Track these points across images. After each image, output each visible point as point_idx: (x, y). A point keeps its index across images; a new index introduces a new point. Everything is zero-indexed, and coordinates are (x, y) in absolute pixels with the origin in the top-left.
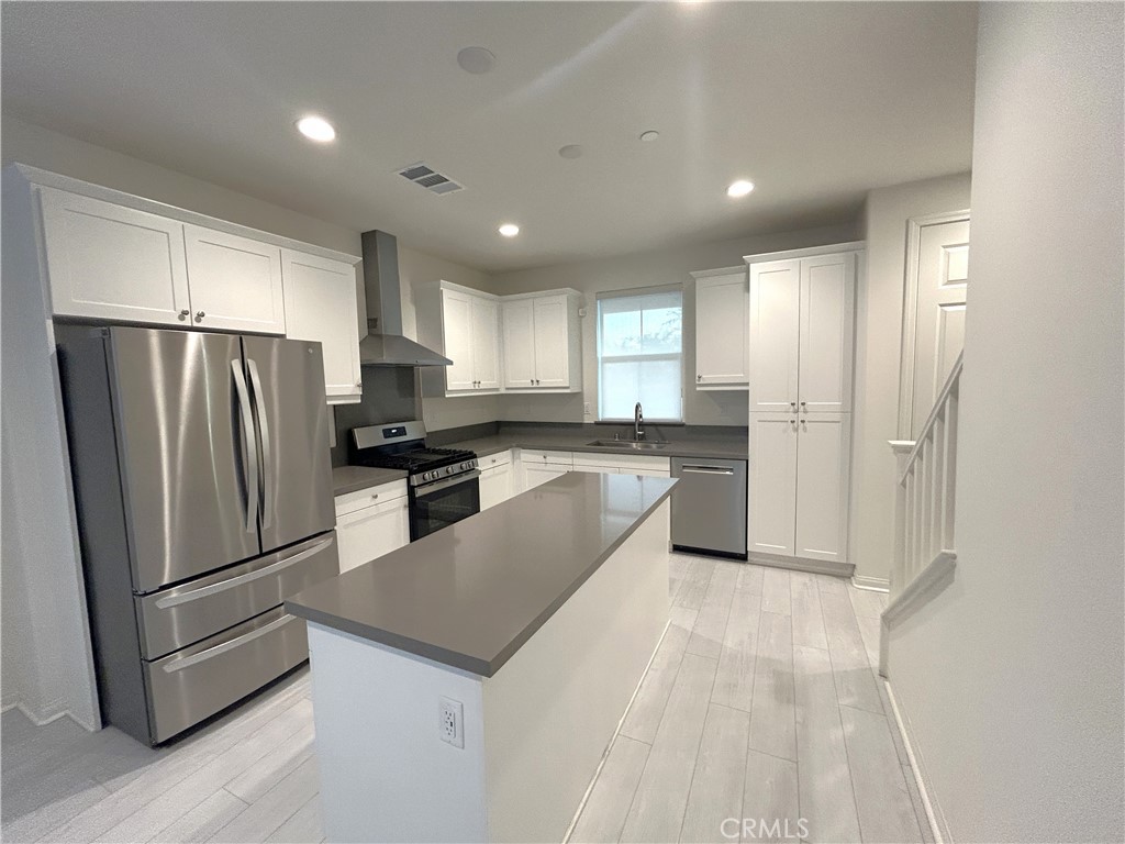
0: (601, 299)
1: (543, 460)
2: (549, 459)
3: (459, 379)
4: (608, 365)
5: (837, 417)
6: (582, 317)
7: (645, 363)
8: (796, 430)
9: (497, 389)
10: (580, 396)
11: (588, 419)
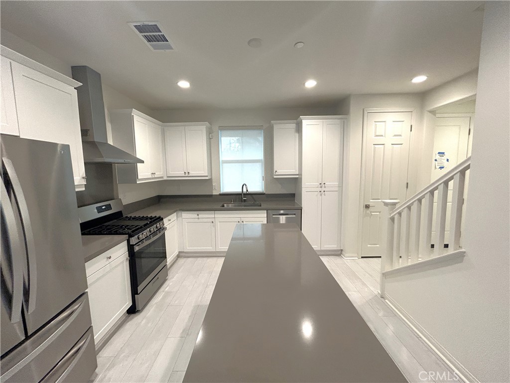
0: (221, 130)
1: (197, 217)
2: (200, 216)
3: (144, 172)
4: (225, 165)
5: (336, 189)
6: (210, 139)
7: (245, 164)
8: (321, 195)
9: (162, 177)
10: (210, 181)
11: (215, 193)
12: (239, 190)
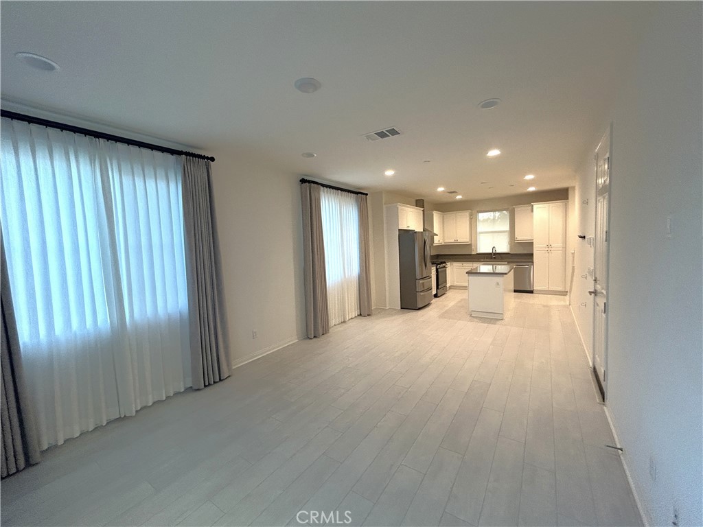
0: (479, 213)
1: (462, 265)
5: (561, 249)
6: (471, 219)
8: (548, 253)
10: (470, 245)
11: (473, 253)
12: (491, 251)
